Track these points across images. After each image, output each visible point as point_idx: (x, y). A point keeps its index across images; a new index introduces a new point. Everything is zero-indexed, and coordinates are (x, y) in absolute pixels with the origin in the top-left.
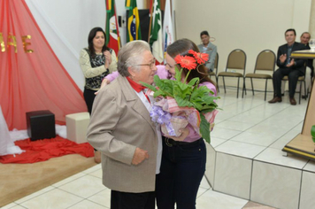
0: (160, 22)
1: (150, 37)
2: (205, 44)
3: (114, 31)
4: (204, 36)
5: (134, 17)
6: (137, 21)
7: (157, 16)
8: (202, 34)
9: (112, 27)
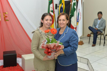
0: (75, 7)
1: (70, 14)
2: (99, 19)
3: (52, 11)
4: (100, 14)
5: (62, 4)
6: (64, 6)
7: (74, 4)
8: (98, 13)
9: (51, 9)
